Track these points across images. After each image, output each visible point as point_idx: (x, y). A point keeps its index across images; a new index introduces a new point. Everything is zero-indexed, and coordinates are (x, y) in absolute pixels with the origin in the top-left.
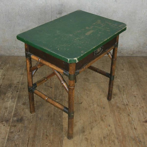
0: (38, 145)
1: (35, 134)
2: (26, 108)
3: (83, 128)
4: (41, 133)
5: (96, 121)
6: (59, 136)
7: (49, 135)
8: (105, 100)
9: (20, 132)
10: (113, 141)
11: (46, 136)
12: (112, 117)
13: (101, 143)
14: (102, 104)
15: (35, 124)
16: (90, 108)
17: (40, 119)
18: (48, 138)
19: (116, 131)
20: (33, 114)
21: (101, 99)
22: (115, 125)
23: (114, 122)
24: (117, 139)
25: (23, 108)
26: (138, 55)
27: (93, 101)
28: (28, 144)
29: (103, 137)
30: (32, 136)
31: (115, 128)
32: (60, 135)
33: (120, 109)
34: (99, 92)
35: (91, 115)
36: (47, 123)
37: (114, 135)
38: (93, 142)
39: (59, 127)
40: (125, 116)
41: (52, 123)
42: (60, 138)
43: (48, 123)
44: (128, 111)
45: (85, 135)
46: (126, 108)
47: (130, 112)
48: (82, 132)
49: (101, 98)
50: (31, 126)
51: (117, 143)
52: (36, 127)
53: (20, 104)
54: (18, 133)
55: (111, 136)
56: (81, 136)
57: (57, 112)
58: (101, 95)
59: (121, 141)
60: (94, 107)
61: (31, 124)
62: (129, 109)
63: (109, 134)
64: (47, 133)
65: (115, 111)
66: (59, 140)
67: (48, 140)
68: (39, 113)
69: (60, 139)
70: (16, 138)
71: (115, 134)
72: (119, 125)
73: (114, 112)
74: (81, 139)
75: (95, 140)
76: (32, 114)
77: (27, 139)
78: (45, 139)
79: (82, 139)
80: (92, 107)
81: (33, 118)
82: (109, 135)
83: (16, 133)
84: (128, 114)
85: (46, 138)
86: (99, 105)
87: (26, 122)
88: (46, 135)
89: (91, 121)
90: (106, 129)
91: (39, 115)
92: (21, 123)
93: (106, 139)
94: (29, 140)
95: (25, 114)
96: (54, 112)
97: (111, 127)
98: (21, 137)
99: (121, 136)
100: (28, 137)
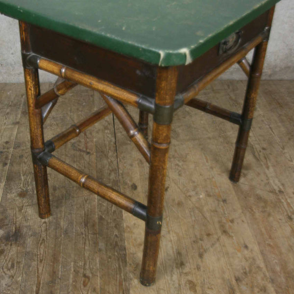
1: (54, 274)
2: (28, 206)
3: (179, 253)
4: (70, 270)
5: (208, 235)
6: (118, 276)
7: (91, 275)
8: (224, 180)
9: (15, 268)
11: (83, 279)
12: (248, 223)
14: (217, 191)
15: (52, 246)
16: (190, 202)
17: (66, 233)
18: (89, 284)
20: (47, 220)
21: (214, 180)
22: (259, 244)
23: (256, 236)
24: (272, 281)
25: (21, 205)
26: (285, 77)
27: (196, 184)
29: (235, 277)
30: (45, 277)
31: (262, 253)
32: (120, 274)
33: (265, 202)
34: (207, 162)
35: (193, 219)
36: (85, 243)
37: (261, 270)
38: (208, 291)
39: (116, 254)
40: (280, 221)
41: (96, 243)
42: (121, 284)
43: (87, 242)
44: (287, 209)
45: (186, 274)
46: (279, 199)
47: (291, 210)
48: (177, 264)
49: (213, 177)
50: (42, 253)
52: (54, 255)
53: (13, 195)
54: (8, 272)
55: (255, 275)
56: (175, 277)
57: (108, 212)
58: (212, 168)
59: (283, 287)
60: (199, 199)
61: (42, 246)
62: (288, 204)
63: (247, 269)
64: (85, 269)
65: (254, 208)
66: (118, 287)
67: (88, 290)
68: (61, 216)
69: (122, 285)
70: (4, 286)
71: (264, 269)
72: (269, 245)
73: (252, 210)
74: (177, 285)
75: (213, 287)
76: (43, 220)
77: (35, 288)
78: (82, 287)
79: (180, 285)
80: (194, 199)
81: (46, 230)
82: (250, 271)
83: (4, 272)
84: (288, 215)
85: (85, 285)
86: (211, 194)
87: (30, 241)
88: (85, 276)
89: (198, 234)
90: (239, 255)
91: (62, 223)
92: (16, 243)
93: (243, 282)
94: (39, 290)
95: (27, 220)
96: (100, 213)
97: (250, 250)
98: (17, 282)
99: (279, 274)
100: (36, 282)
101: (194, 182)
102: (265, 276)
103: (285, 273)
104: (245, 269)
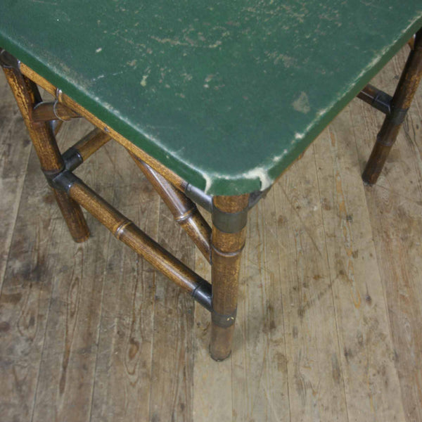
0: (100, 383)
1: (89, 336)
2: (57, 218)
3: (270, 308)
4: (112, 328)
5: (317, 277)
6: (179, 343)
7: (140, 341)
8: (354, 178)
9: (35, 325)
10: (383, 371)
11: (130, 346)
12: (378, 259)
13: (334, 376)
14: (341, 199)
15: (90, 290)
16: (297, 218)
17: (110, 267)
18: (137, 354)
19: (391, 322)
20: (83, 245)
21: (338, 179)
22: (388, 294)
23: (386, 283)
24: (397, 358)
25: (47, 218)
27: (310, 186)
28: (63, 378)
29: (345, 351)
30: (77, 343)
31: (390, 311)
32: (182, 340)
33: (410, 221)
34: (333, 144)
35: (299, 249)
36: (136, 287)
37: (384, 340)
38: (303, 371)
39: (179, 306)
41: (152, 288)
42: (182, 357)
43: (140, 285)
45: (277, 343)
48: (265, 326)
49: (338, 174)
50: (74, 301)
51: (394, 378)
52: (92, 305)
53: (36, 199)
54: (25, 332)
55: (373, 347)
56: (260, 347)
57: (173, 234)
58: (338, 156)
59: (410, 368)
60: (312, 212)
61: (75, 290)
63: (365, 337)
64: (133, 330)
65: (392, 230)
66: (178, 361)
67: (136, 365)
68: (105, 238)
69: (184, 357)
70: (20, 354)
71: (389, 338)
72: (403, 297)
73: (388, 236)
74: (261, 360)
75: (311, 365)
76: (78, 245)
77: (61, 360)
78: (128, 360)
79: (265, 360)
80: (303, 213)
81: (82, 262)
82: (368, 340)
83: (20, 332)
85: (131, 357)
86: (332, 205)
87: (57, 280)
88: (132, 341)
89: (301, 275)
90: (357, 313)
91: (105, 251)
92: (37, 283)
93: (356, 358)
94: (67, 362)
95: (54, 244)
96: (162, 234)
97: (373, 306)
98: (37, 349)
99: (409, 346)
100: (64, 350)
101: (308, 182)
102: (388, 349)
103: (417, 344)
104: (362, 336)
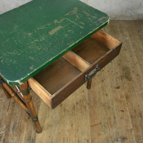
0: (17, 109)
6: (37, 101)
9: (3, 97)
10: (85, 107)
13: (73, 108)
19: (88, 96)
24: (89, 104)
28: (8, 108)
29: (76, 102)
30: (12, 101)
31: (88, 94)
32: (38, 100)
37: (86, 100)
38: (66, 107)
40: (99, 82)
42: (37, 103)
44: (103, 77)
46: (101, 73)
51: (87, 108)
55: (83, 102)
59: (92, 106)
62: (104, 75)
71: (87, 100)
72: (92, 91)
75: (68, 106)
77: (8, 104)
82: (82, 100)
84: (102, 80)
90: (80, 94)
93: (79, 104)
94: (10, 105)
97: (84, 93)
98: (3, 102)
99: (92, 102)
100: (9, 102)
102: (87, 102)
103: (94, 101)
104: (81, 99)
